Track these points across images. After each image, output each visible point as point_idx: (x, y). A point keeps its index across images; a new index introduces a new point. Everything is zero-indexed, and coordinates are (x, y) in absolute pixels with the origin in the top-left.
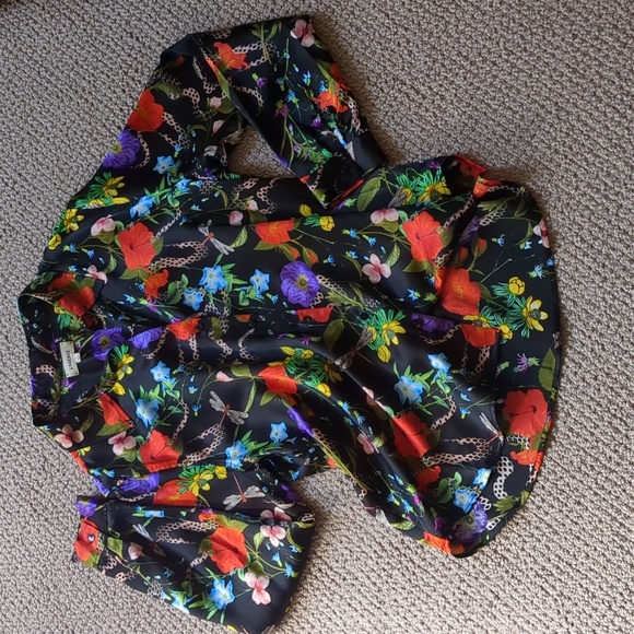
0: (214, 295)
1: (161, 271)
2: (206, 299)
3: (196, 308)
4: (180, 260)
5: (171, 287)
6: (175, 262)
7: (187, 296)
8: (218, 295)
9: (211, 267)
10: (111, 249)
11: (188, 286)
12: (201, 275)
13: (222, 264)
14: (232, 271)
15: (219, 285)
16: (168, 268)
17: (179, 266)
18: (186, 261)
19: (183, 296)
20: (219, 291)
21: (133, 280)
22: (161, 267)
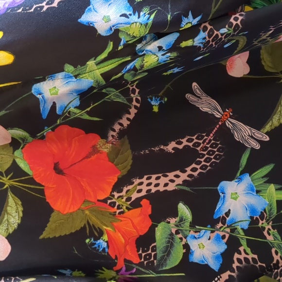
0: (246, 232)
1: (136, 204)
2: (233, 244)
3: (215, 266)
4: (171, 175)
5: (161, 232)
6: (163, 180)
7: (194, 245)
8: (254, 229)
9: (231, 179)
10: (7, 182)
11: (193, 225)
12: (215, 197)
13: (250, 169)
14: (271, 178)
15: (253, 210)
16: (149, 196)
17: (171, 187)
18: (184, 177)
19: (187, 247)
20: (253, 222)
21: (81, 234)
22: (135, 196)
